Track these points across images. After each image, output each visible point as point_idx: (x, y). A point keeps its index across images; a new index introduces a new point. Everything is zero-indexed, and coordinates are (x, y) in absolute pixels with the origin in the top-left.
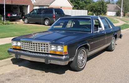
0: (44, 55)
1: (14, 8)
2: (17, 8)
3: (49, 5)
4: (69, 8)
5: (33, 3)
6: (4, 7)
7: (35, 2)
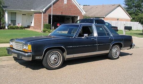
0: (17, 51)
1: (67, 19)
2: (69, 19)
3: (104, 16)
4: (127, 20)
5: (83, 14)
6: (52, 17)
7: (85, 13)
